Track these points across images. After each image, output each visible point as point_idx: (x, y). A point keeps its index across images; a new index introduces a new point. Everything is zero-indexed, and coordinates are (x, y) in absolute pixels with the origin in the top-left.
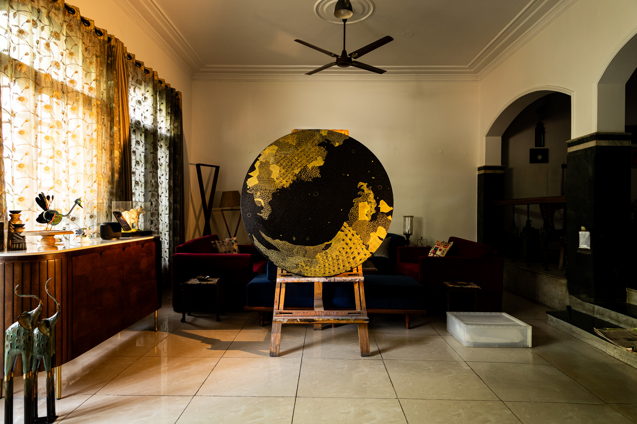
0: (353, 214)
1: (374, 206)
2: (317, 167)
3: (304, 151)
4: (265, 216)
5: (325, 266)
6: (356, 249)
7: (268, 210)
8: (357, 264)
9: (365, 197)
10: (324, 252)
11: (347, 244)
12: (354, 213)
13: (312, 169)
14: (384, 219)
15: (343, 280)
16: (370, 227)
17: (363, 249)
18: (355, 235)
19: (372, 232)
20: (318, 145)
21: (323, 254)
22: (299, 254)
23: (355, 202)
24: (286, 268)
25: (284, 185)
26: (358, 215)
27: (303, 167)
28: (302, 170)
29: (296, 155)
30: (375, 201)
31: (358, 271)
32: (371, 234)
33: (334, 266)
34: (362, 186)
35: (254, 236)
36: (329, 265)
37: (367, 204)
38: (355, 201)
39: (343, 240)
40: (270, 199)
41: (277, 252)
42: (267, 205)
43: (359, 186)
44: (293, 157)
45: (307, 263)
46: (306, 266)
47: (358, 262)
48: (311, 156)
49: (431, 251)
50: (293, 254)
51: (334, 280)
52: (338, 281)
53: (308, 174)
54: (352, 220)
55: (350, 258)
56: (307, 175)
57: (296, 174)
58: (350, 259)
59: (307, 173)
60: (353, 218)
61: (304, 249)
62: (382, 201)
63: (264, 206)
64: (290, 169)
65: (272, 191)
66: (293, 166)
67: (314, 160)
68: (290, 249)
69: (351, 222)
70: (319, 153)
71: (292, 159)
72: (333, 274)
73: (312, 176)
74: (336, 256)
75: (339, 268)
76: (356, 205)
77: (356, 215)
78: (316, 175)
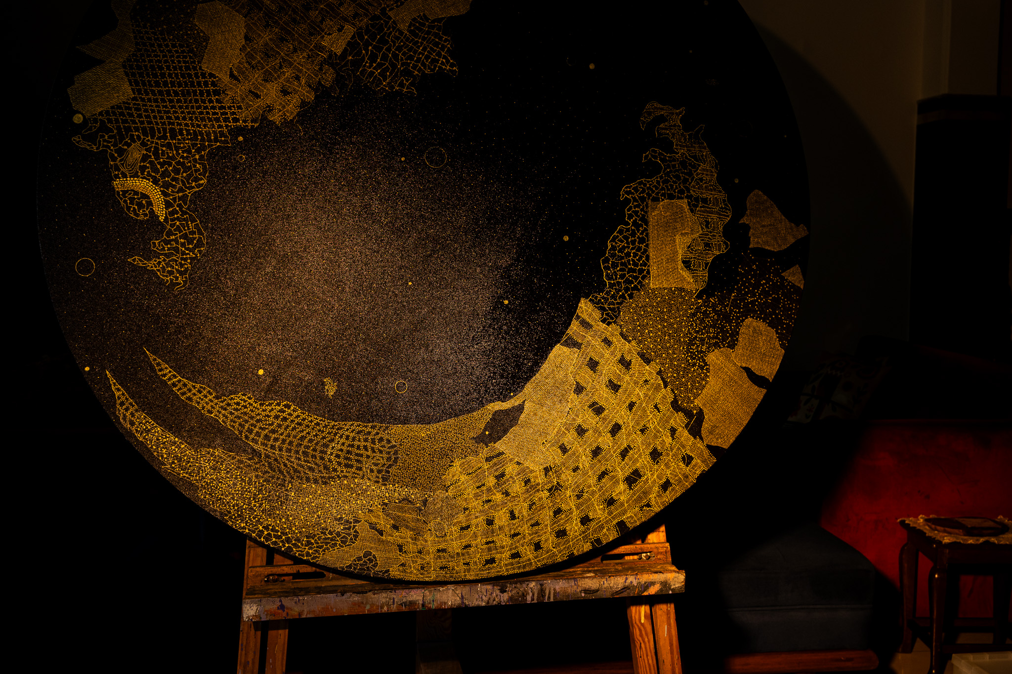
0: (622, 258)
1: (719, 222)
2: (439, 20)
4: (171, 273)
5: (490, 522)
6: (642, 431)
7: (190, 241)
8: (648, 505)
9: (678, 177)
10: (485, 452)
11: (598, 410)
12: (628, 255)
13: (410, 31)
14: (768, 280)
15: (586, 591)
16: (702, 321)
17: (673, 431)
18: (636, 361)
19: (716, 345)
21: (478, 460)
22: (360, 469)
23: (627, 201)
24: (288, 540)
25: (270, 109)
26: (645, 265)
27: (365, 22)
28: (362, 38)
30: (722, 196)
32: (711, 357)
33: (537, 524)
34: (662, 119)
35: (112, 381)
36: (513, 516)
37: (686, 208)
38: (628, 193)
39: (579, 389)
40: (196, 180)
41: (240, 461)
42: (184, 213)
43: (645, 119)
45: (401, 509)
46: (395, 527)
47: (653, 496)
50: (326, 468)
51: (542, 592)
52: (559, 598)
53: (395, 56)
54: (618, 291)
55: (613, 477)
56: (391, 62)
57: (330, 57)
58: (617, 482)
59: (389, 50)
60: (622, 276)
61: (381, 440)
62: (756, 196)
63: (166, 219)
64: (298, 30)
65: (210, 140)
66: (314, 15)
68: (311, 441)
69: (613, 297)
72: (536, 564)
73: (415, 67)
74: (547, 470)
75: (561, 534)
76: (636, 213)
77: (635, 264)
78: (434, 61)
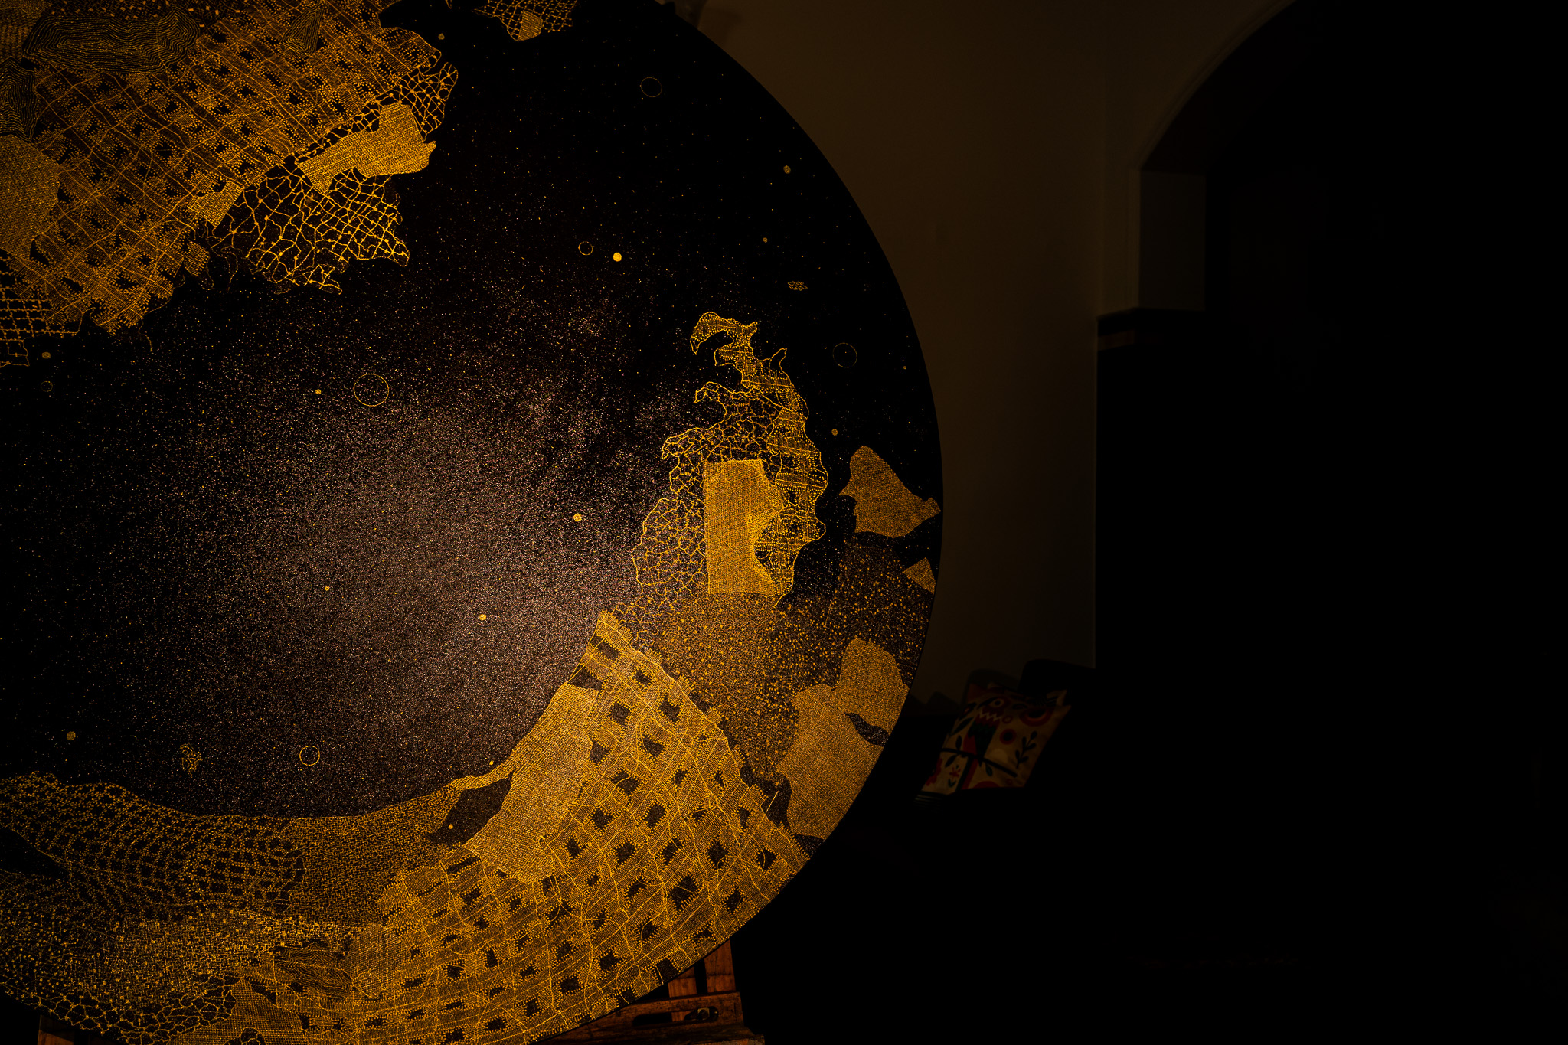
0: (665, 548)
1: (810, 494)
2: (380, 179)
3: (268, 54)
5: (454, 971)
6: (697, 816)
8: (707, 933)
10: (447, 855)
11: (628, 784)
12: (673, 543)
13: (334, 195)
14: (883, 581)
16: (787, 644)
17: (744, 814)
18: (687, 707)
19: (810, 681)
20: (387, 19)
21: (438, 872)
22: (238, 892)
23: (672, 461)
24: (113, 1018)
25: (98, 308)
26: (699, 558)
27: (259, 177)
28: (253, 202)
29: (205, 79)
30: (813, 454)
31: (702, 989)
32: (800, 699)
33: (531, 971)
34: (721, 339)
37: (761, 472)
38: (673, 448)
39: (598, 753)
41: (29, 886)
43: (698, 338)
44: (179, 89)
45: (305, 957)
46: (296, 987)
47: (713, 918)
48: (328, 94)
49: (951, 742)
50: (179, 890)
53: (308, 231)
54: (658, 599)
55: (652, 891)
56: (301, 241)
57: (201, 231)
58: (657, 900)
59: (297, 221)
60: (664, 577)
61: (274, 844)
62: (864, 457)
64: (149, 186)
66: (175, 163)
67: (356, 129)
68: (154, 848)
69: (651, 609)
70: (396, 79)
71: (172, 107)
72: (529, 1036)
73: (339, 249)
74: (547, 883)
75: (569, 985)
76: (685, 480)
77: (685, 558)
78: (371, 241)
